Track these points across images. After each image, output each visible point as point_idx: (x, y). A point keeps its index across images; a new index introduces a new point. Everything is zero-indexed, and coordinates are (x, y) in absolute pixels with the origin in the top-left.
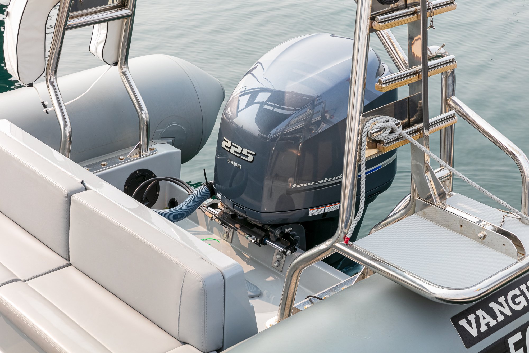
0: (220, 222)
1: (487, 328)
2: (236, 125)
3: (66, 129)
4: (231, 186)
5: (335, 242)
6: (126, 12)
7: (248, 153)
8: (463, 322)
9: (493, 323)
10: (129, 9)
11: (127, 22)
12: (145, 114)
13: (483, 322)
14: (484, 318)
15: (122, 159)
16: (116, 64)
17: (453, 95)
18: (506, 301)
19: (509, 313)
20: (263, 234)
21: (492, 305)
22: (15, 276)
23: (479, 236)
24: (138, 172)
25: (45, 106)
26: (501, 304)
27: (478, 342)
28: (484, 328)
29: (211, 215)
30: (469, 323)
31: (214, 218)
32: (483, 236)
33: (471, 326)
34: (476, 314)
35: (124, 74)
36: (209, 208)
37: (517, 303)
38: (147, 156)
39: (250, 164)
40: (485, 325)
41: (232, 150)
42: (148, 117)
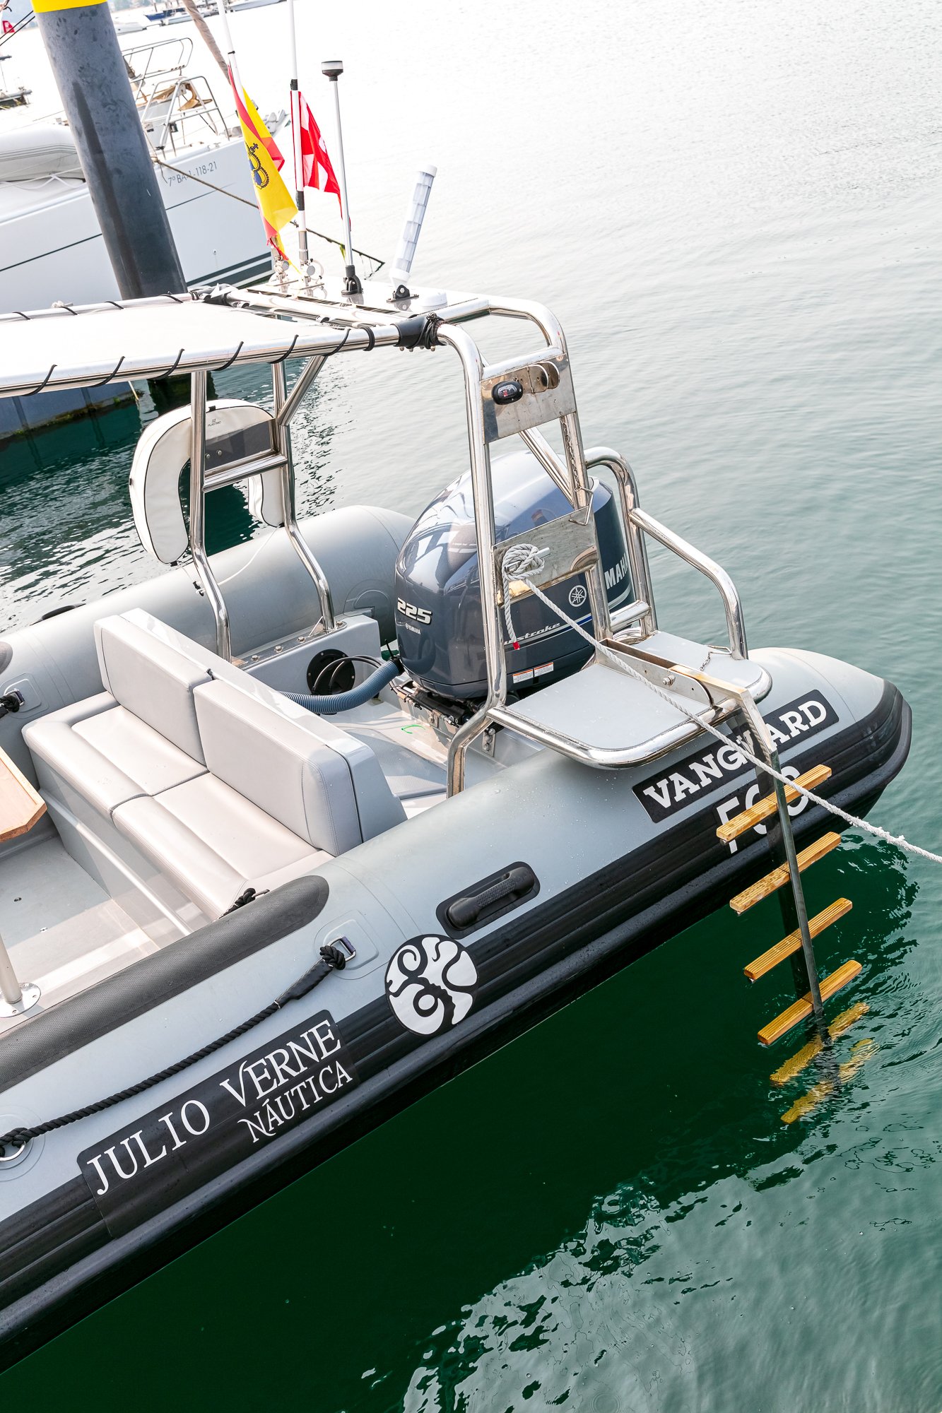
0: (414, 704)
1: (685, 796)
2: (414, 583)
3: (220, 612)
4: (420, 657)
5: (488, 709)
6: (280, 459)
7: (424, 613)
8: (651, 791)
9: (694, 788)
10: (284, 455)
11: (284, 471)
12: (323, 584)
13: (679, 789)
14: (681, 783)
15: (302, 640)
16: (282, 525)
17: (635, 507)
18: (715, 760)
19: (719, 775)
20: (462, 712)
21: (694, 766)
22: (142, 790)
23: (664, 682)
24: (322, 654)
25: (198, 587)
26: (707, 765)
27: (671, 814)
28: (680, 796)
29: (404, 696)
30: (659, 791)
31: (407, 699)
32: (668, 681)
33: (662, 796)
34: (669, 780)
35: (293, 534)
36: (405, 688)
37: (731, 760)
38: (334, 633)
39: (428, 626)
40: (682, 792)
41: (408, 612)
42: (327, 585)
